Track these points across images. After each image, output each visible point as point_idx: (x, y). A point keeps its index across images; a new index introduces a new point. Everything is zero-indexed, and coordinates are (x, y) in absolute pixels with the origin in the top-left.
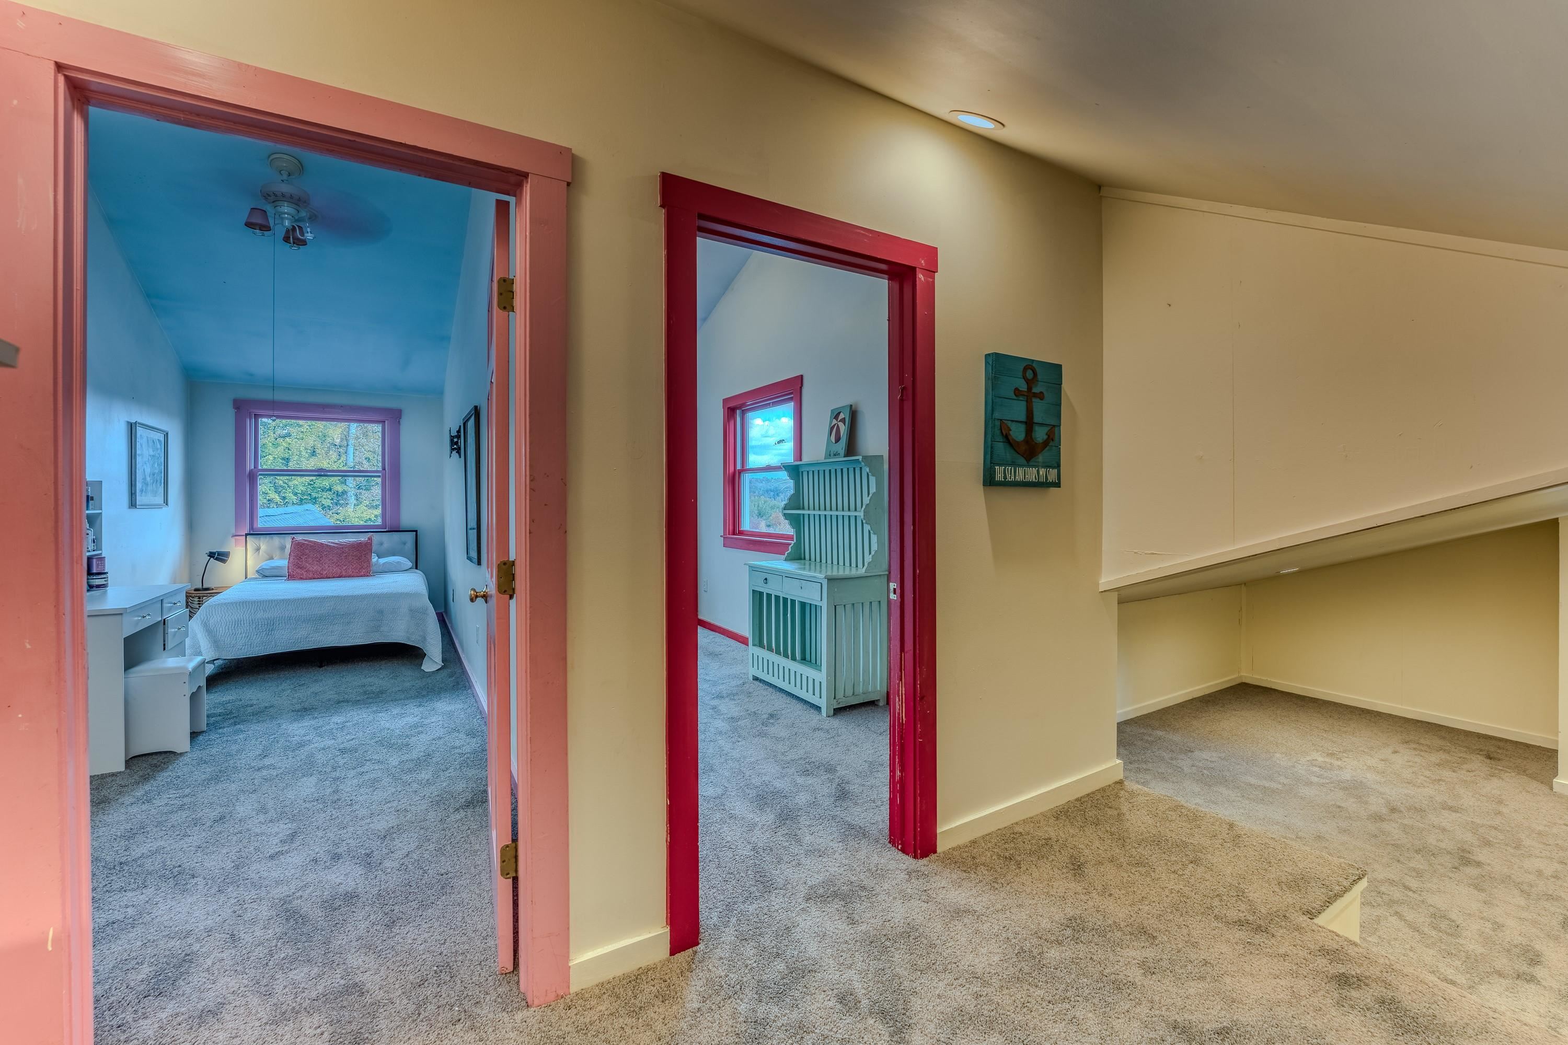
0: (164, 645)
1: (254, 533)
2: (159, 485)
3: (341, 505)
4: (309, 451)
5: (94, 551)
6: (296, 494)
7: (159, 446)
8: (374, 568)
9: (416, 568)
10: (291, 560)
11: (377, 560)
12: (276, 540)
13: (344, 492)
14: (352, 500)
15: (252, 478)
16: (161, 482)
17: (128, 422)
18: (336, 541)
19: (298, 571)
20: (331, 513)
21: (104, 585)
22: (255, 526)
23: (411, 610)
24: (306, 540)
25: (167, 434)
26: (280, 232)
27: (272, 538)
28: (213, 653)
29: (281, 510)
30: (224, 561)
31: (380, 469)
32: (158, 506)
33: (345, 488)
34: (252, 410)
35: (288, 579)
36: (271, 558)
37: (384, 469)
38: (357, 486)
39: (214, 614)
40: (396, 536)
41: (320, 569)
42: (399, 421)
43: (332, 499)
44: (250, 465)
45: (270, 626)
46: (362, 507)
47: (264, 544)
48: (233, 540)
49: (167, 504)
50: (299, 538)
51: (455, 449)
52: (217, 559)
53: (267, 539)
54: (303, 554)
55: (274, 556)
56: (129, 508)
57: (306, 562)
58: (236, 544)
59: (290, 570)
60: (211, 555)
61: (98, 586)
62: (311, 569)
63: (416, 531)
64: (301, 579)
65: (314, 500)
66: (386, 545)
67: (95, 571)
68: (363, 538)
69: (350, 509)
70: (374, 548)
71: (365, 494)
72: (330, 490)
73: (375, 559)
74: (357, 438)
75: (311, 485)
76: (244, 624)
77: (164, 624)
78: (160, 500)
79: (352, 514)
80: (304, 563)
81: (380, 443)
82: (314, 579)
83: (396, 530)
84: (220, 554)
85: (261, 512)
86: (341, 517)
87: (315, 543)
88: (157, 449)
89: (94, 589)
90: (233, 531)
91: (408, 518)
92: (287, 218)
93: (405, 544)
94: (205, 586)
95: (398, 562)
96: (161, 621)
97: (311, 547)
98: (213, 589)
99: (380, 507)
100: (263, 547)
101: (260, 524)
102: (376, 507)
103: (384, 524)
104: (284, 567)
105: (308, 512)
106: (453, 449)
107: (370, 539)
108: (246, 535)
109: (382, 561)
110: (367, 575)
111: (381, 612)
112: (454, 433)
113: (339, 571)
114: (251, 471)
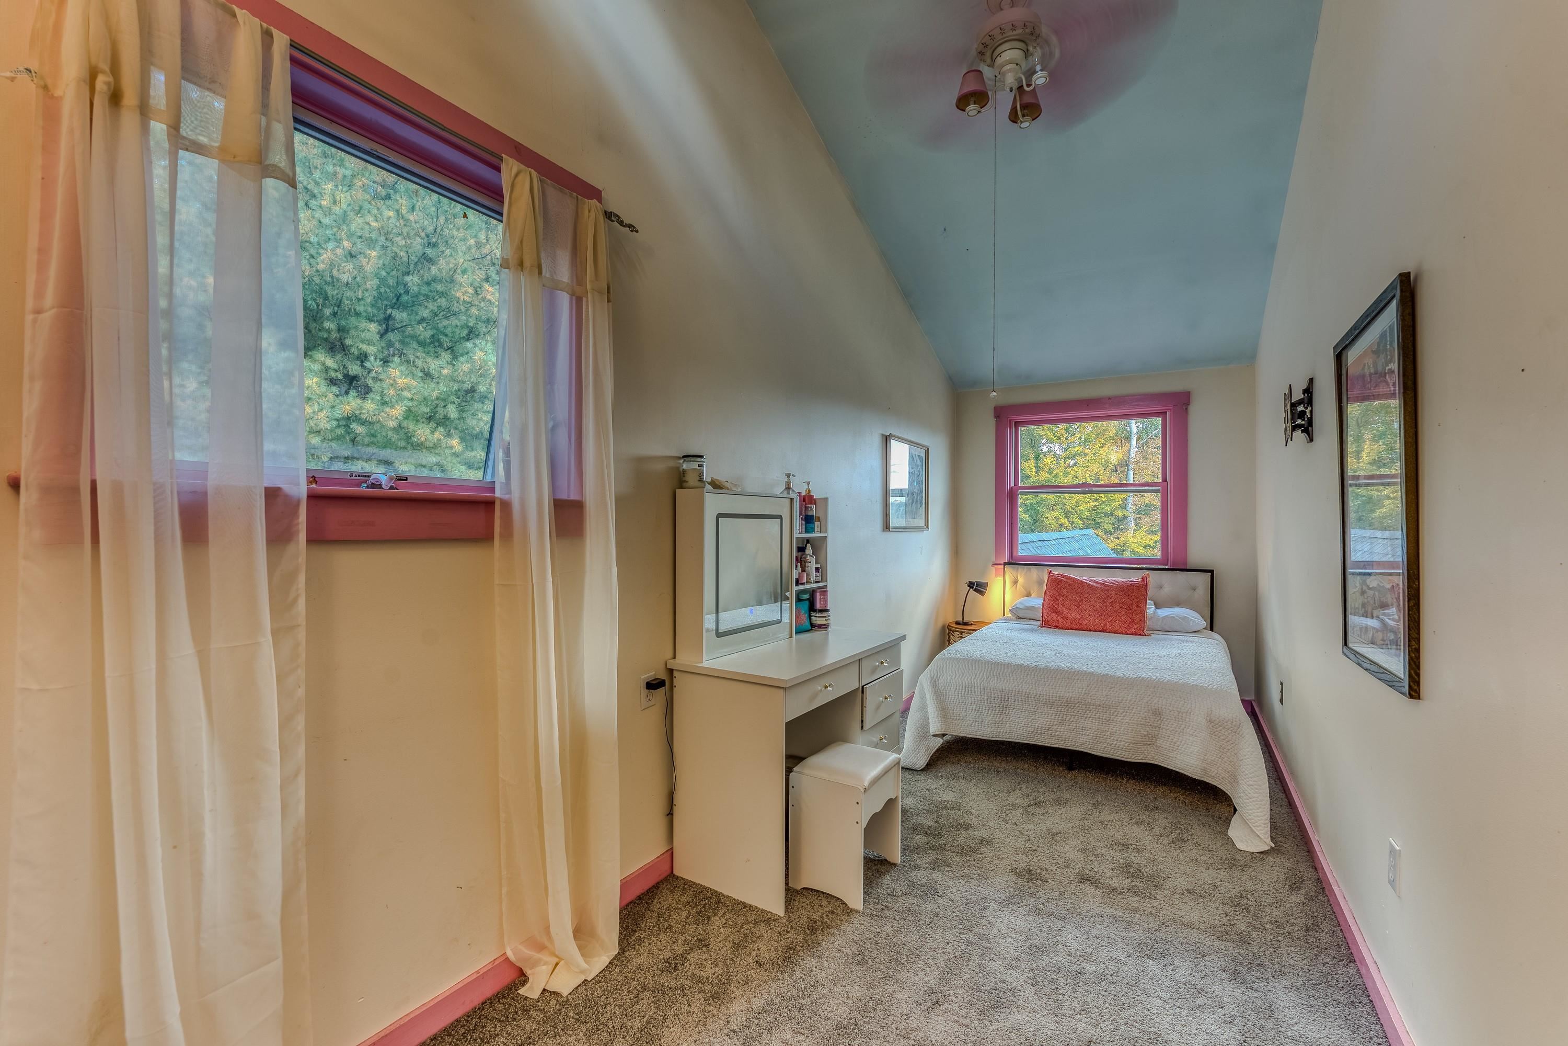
0: (862, 721)
1: (1015, 562)
2: (919, 505)
3: (1121, 530)
4: (1093, 478)
5: (816, 582)
6: (1081, 519)
7: (919, 463)
8: (1149, 624)
9: (1212, 629)
10: (1047, 601)
11: (1155, 612)
12: (1035, 572)
13: (1125, 517)
14: (1132, 525)
15: (1012, 496)
16: (921, 502)
17: (883, 435)
18: (1100, 580)
19: (1054, 616)
20: (1112, 538)
21: (825, 625)
22: (1014, 554)
23: (1211, 721)
24: (1063, 576)
25: (928, 449)
26: (1004, 100)
27: (1030, 569)
28: (939, 725)
29: (1056, 535)
30: (982, 593)
31: (1159, 480)
32: (917, 529)
33: (1125, 513)
34: (1012, 418)
35: (1042, 626)
36: (1029, 595)
37: (1165, 480)
38: (1136, 511)
39: (944, 671)
40: (1182, 578)
41: (1079, 617)
42: (1186, 409)
43: (1113, 524)
44: (1009, 483)
45: (1003, 702)
46: (1142, 532)
47: (1022, 576)
48: (993, 569)
49: (928, 527)
50: (1057, 572)
51: (1299, 426)
52: (976, 590)
53: (1025, 571)
54: (1060, 594)
55: (1032, 592)
56: (884, 531)
57: (1063, 605)
58: (996, 575)
59: (1044, 614)
60: (971, 585)
61: (820, 626)
62: (1068, 615)
63: (1212, 572)
64: (1057, 627)
65: (1097, 525)
66: (1167, 590)
67: (818, 607)
68: (1135, 577)
69: (1130, 533)
70: (1150, 593)
71: (1145, 519)
72: (1112, 514)
73: (1151, 609)
74: (1137, 462)
75: (1095, 510)
76: (975, 693)
77: (863, 692)
78: (921, 523)
79: (1132, 540)
80: (1060, 606)
81: (1159, 466)
82: (1072, 629)
83: (1181, 567)
84: (979, 584)
85: (1021, 537)
86: (1121, 542)
87: (1074, 580)
88: (917, 466)
89: (816, 628)
90: (993, 559)
91: (1197, 554)
92: (1010, 71)
93: (1194, 589)
94: (965, 620)
95: (1185, 618)
96: (857, 689)
97: (1069, 585)
98: (972, 624)
99: (1160, 532)
100: (1021, 580)
101: (1021, 551)
102: (1155, 533)
103: (1164, 560)
104: (1039, 608)
105: (1085, 537)
106: (1294, 428)
107: (1144, 580)
108: (1005, 564)
109: (1162, 612)
110: (1140, 633)
111: (1157, 713)
112: (1298, 395)
113: (1103, 623)
114: (1011, 489)
